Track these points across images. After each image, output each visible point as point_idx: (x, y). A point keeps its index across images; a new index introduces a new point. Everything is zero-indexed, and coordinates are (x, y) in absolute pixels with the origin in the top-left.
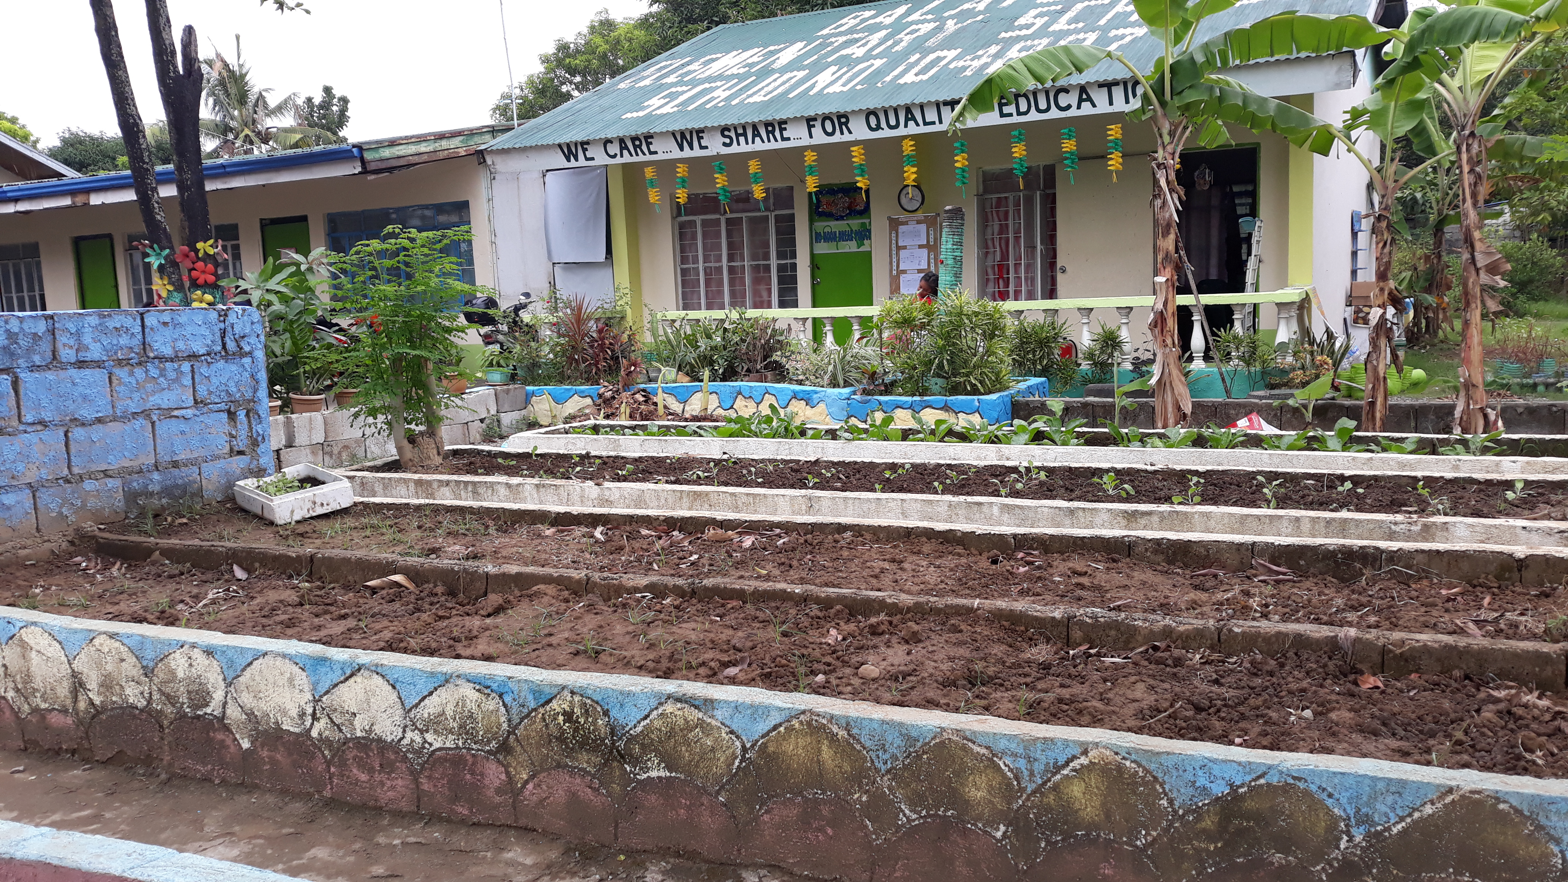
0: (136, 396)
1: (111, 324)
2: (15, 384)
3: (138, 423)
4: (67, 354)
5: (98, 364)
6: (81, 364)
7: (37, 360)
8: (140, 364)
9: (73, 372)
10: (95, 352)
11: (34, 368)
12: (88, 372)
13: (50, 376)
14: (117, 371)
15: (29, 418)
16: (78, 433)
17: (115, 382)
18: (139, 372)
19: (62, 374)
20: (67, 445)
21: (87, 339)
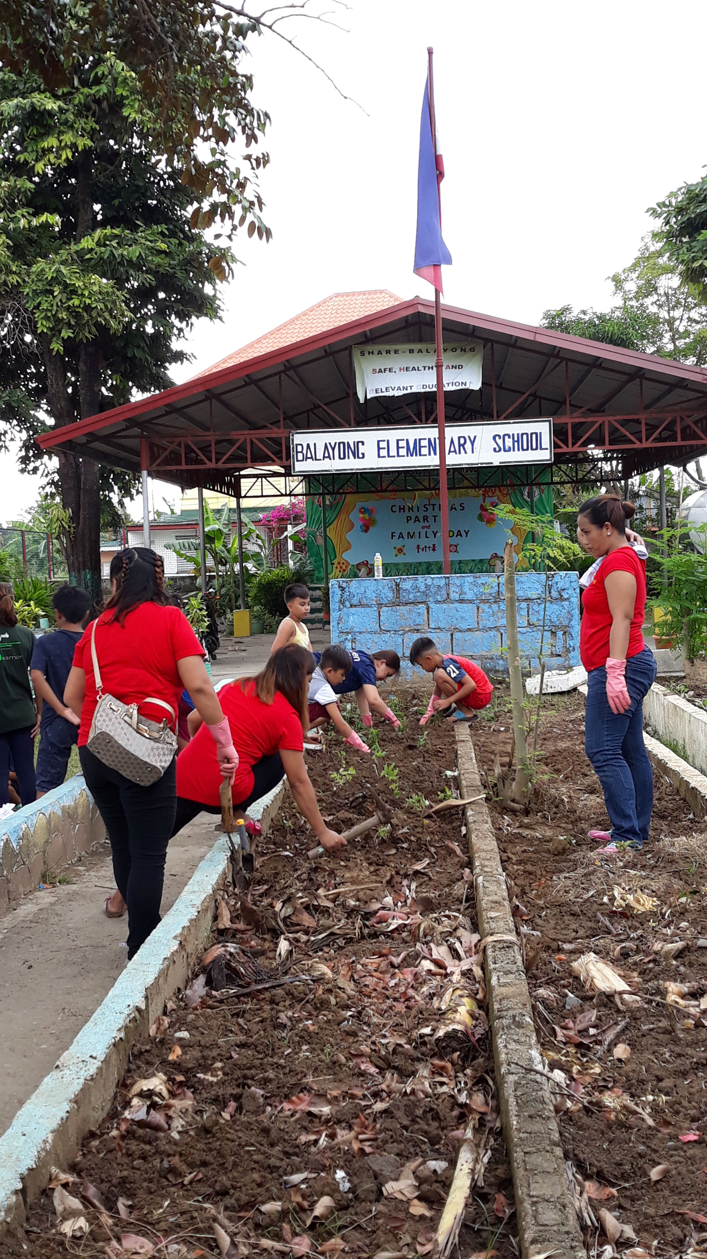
0: (492, 619)
1: (480, 581)
2: (428, 609)
3: (492, 633)
4: (454, 596)
5: (471, 601)
6: (461, 601)
7: (439, 598)
8: (495, 602)
9: (457, 605)
10: (469, 596)
11: (437, 602)
12: (465, 605)
13: (445, 606)
14: (481, 605)
15: (432, 626)
16: (457, 635)
17: (480, 611)
18: (495, 607)
19: (451, 605)
20: (452, 639)
21: (466, 589)
